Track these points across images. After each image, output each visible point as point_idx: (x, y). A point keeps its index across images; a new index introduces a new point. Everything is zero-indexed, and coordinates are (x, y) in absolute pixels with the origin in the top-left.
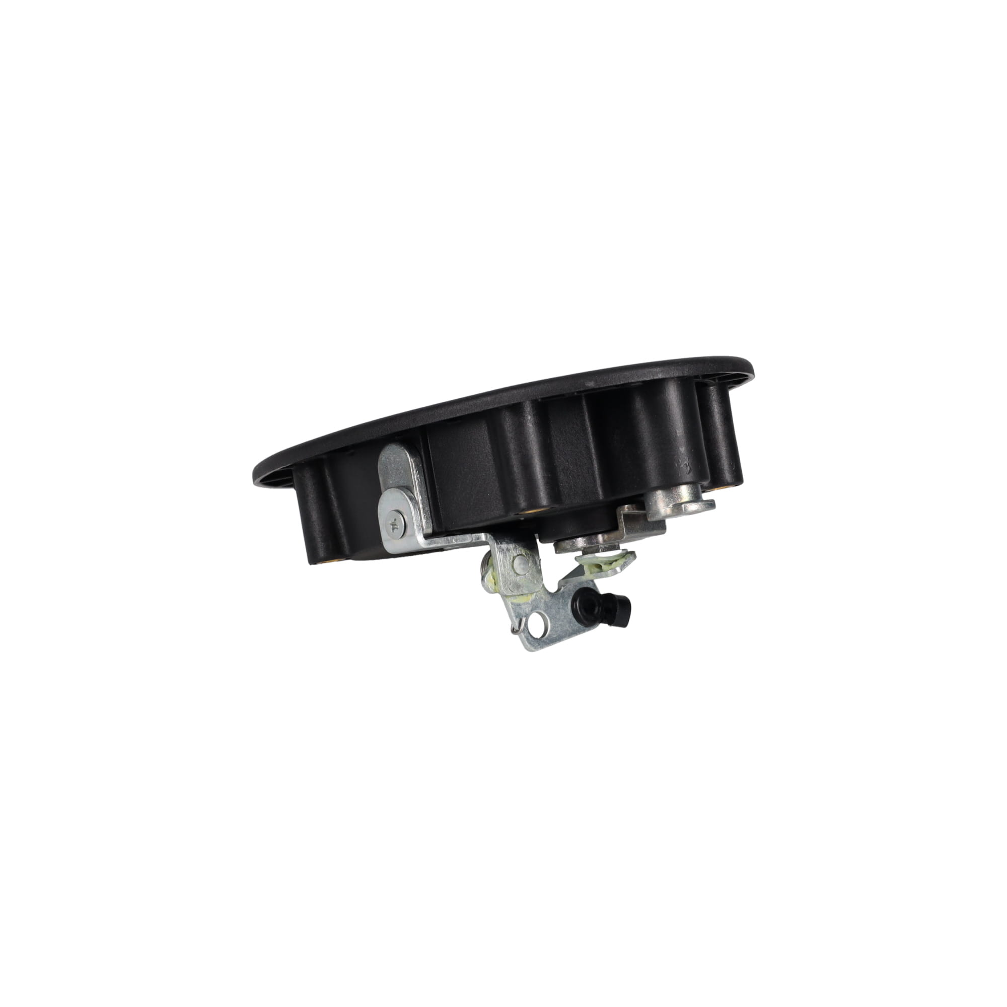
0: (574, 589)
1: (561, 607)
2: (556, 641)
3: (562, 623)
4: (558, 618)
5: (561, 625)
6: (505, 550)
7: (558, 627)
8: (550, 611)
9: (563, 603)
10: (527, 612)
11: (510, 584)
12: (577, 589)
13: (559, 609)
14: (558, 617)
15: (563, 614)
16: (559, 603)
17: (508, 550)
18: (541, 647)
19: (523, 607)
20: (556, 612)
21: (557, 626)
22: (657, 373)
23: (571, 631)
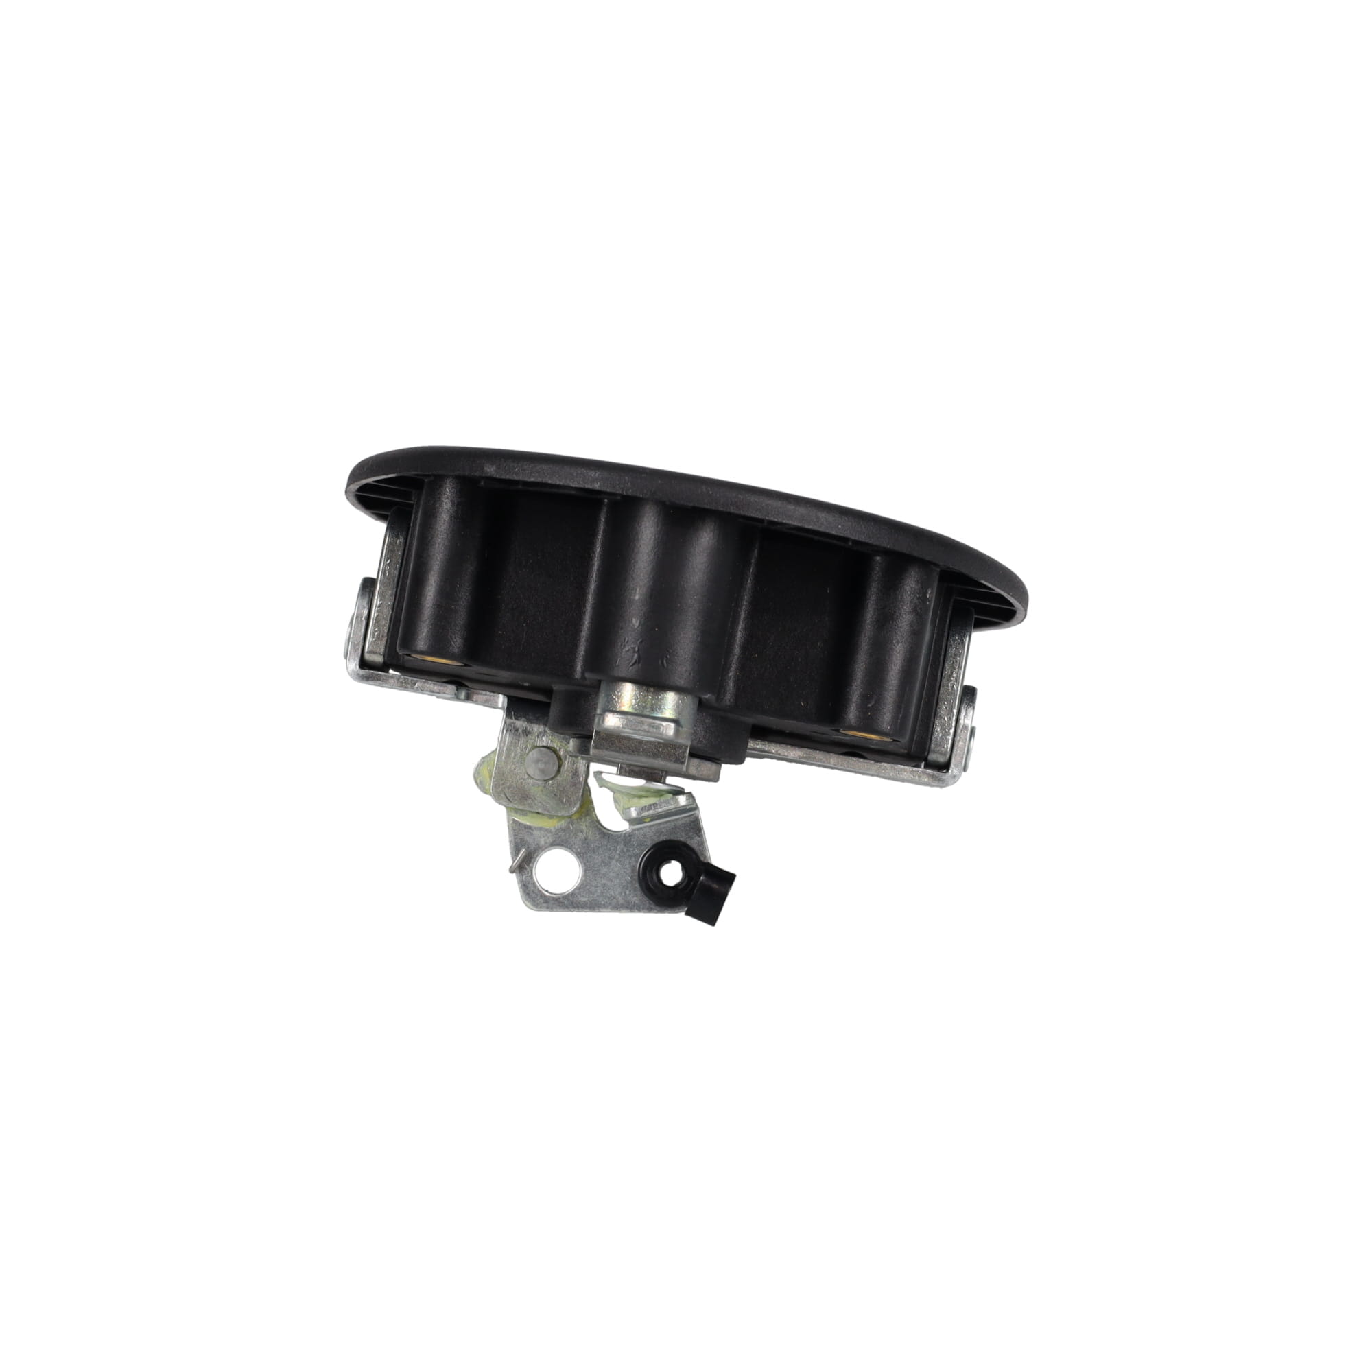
0: (654, 837)
1: (617, 857)
2: (583, 908)
3: (609, 883)
4: (603, 872)
5: (604, 885)
6: (520, 731)
7: (596, 887)
8: (590, 857)
9: (622, 851)
10: (542, 843)
11: (509, 788)
12: (662, 838)
13: (611, 858)
14: (604, 870)
15: (616, 869)
16: (615, 849)
17: (526, 733)
18: (548, 908)
19: (536, 833)
20: (602, 861)
21: (594, 883)
22: (594, 480)
23: (621, 901)
